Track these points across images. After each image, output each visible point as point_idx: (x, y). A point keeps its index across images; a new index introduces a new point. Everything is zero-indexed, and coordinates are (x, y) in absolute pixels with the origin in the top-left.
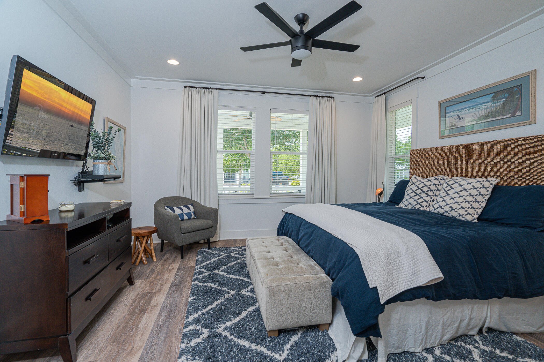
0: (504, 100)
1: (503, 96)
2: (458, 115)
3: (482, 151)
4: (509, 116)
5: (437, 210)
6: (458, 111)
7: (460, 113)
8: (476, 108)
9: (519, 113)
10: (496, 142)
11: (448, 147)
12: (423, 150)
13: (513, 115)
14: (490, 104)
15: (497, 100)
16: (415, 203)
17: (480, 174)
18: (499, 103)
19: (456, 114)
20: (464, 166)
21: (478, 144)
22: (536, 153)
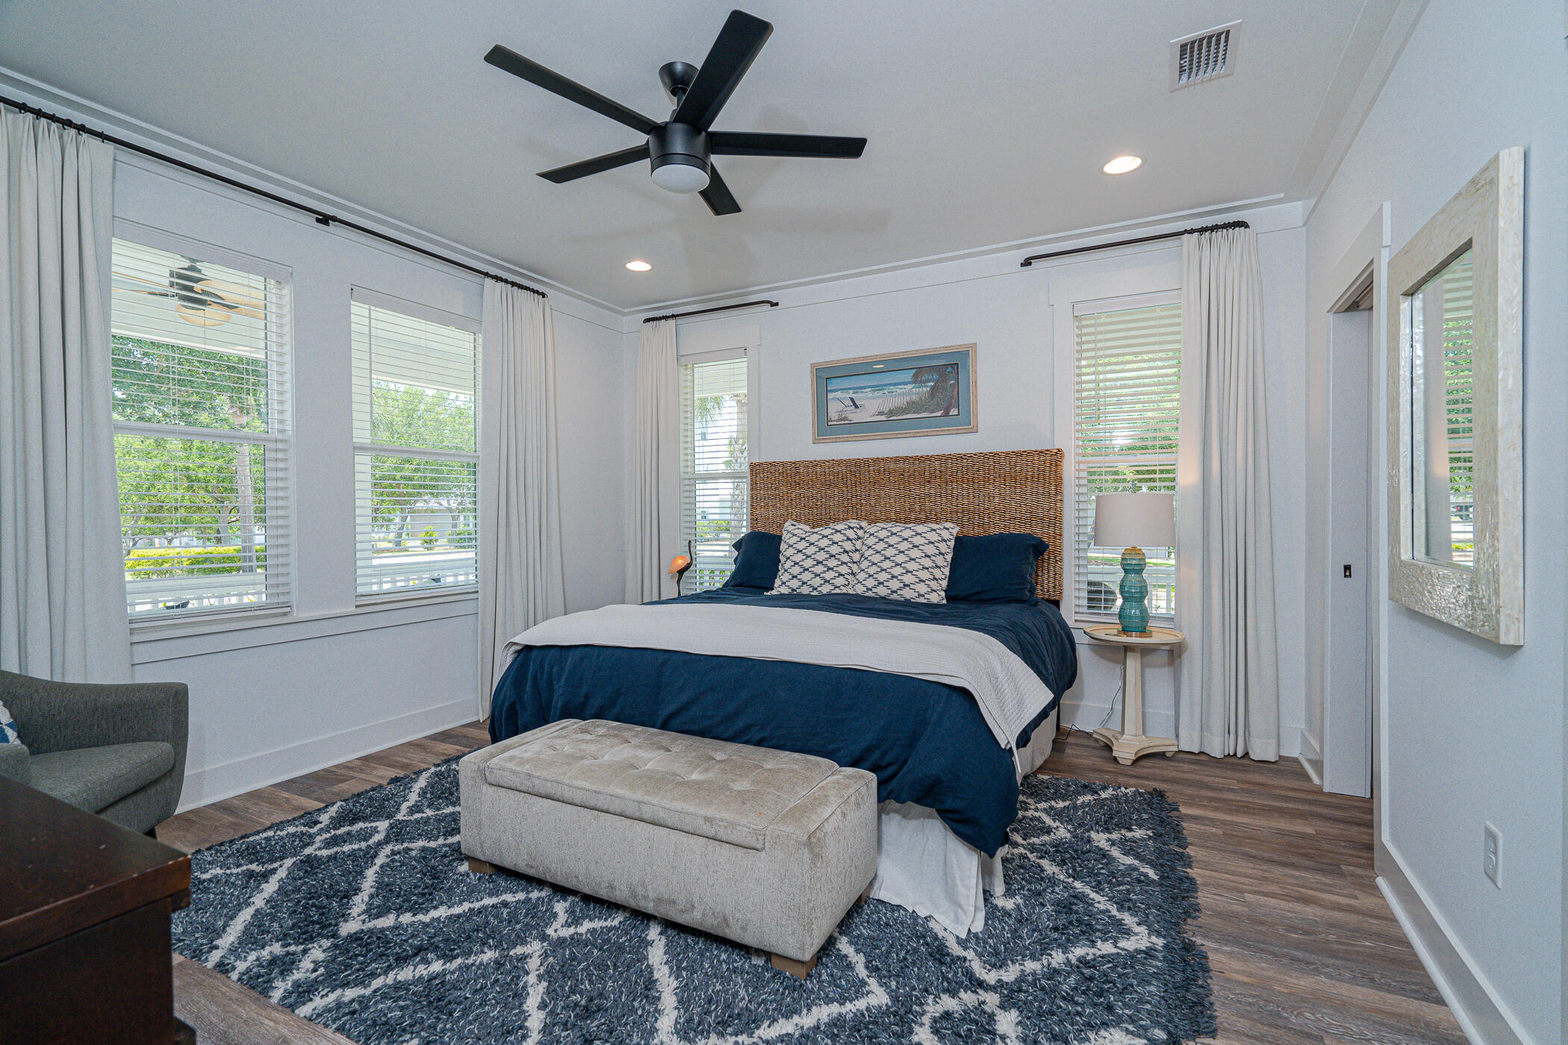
0: (932, 384)
1: (930, 377)
2: (852, 400)
3: (906, 474)
4: (939, 414)
5: (874, 590)
6: (851, 391)
7: (856, 395)
8: (886, 391)
9: (954, 411)
10: (928, 458)
11: (839, 462)
12: (784, 464)
13: (946, 414)
14: (909, 386)
15: (921, 382)
16: (817, 581)
17: (902, 516)
18: (925, 389)
19: (848, 396)
20: (873, 502)
21: (897, 460)
22: (986, 480)
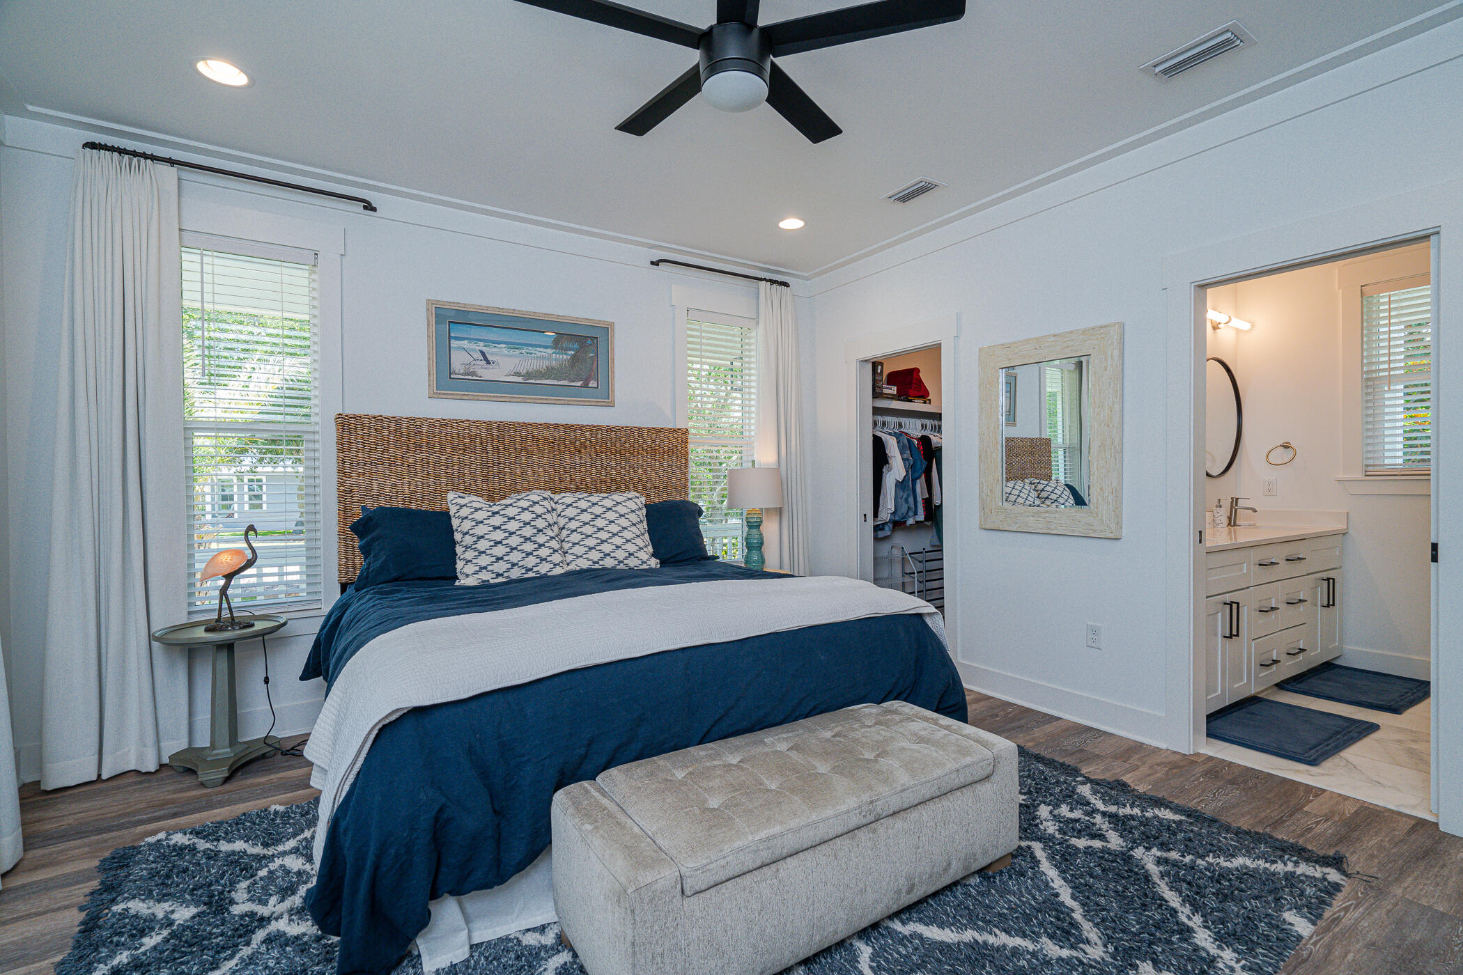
0: (573, 353)
1: (571, 346)
2: (483, 353)
3: (556, 442)
4: (579, 384)
6: (482, 344)
7: (487, 349)
8: (523, 351)
9: (593, 384)
10: (580, 428)
11: (477, 424)
13: (586, 385)
14: (549, 351)
15: (562, 349)
17: (552, 486)
18: (565, 356)
19: (478, 348)
20: (518, 471)
21: (547, 426)
22: (632, 452)
